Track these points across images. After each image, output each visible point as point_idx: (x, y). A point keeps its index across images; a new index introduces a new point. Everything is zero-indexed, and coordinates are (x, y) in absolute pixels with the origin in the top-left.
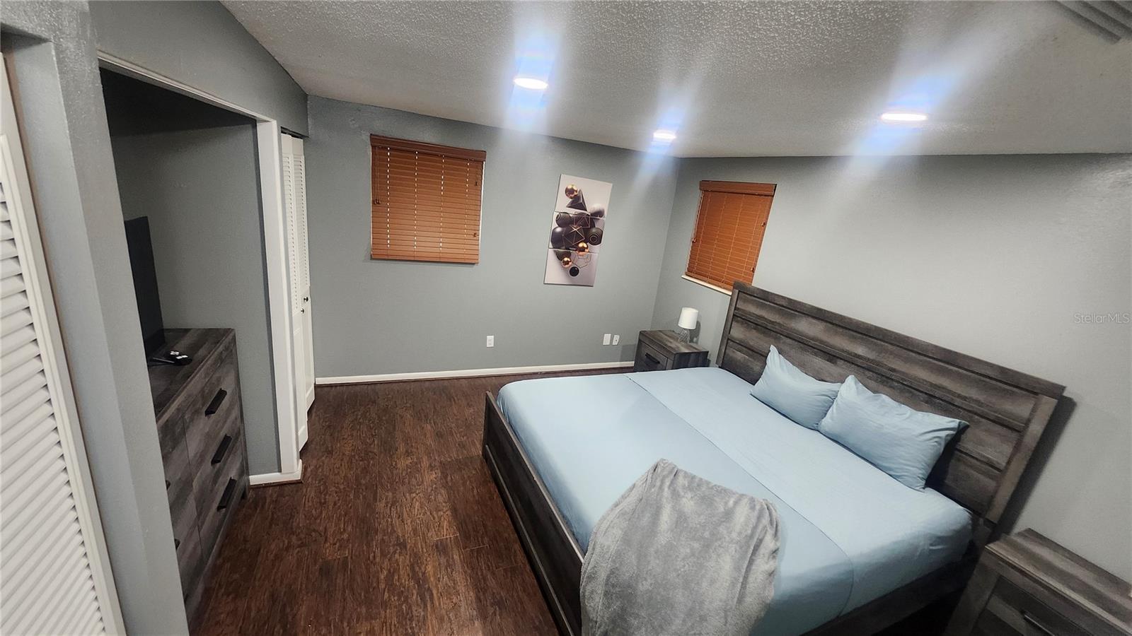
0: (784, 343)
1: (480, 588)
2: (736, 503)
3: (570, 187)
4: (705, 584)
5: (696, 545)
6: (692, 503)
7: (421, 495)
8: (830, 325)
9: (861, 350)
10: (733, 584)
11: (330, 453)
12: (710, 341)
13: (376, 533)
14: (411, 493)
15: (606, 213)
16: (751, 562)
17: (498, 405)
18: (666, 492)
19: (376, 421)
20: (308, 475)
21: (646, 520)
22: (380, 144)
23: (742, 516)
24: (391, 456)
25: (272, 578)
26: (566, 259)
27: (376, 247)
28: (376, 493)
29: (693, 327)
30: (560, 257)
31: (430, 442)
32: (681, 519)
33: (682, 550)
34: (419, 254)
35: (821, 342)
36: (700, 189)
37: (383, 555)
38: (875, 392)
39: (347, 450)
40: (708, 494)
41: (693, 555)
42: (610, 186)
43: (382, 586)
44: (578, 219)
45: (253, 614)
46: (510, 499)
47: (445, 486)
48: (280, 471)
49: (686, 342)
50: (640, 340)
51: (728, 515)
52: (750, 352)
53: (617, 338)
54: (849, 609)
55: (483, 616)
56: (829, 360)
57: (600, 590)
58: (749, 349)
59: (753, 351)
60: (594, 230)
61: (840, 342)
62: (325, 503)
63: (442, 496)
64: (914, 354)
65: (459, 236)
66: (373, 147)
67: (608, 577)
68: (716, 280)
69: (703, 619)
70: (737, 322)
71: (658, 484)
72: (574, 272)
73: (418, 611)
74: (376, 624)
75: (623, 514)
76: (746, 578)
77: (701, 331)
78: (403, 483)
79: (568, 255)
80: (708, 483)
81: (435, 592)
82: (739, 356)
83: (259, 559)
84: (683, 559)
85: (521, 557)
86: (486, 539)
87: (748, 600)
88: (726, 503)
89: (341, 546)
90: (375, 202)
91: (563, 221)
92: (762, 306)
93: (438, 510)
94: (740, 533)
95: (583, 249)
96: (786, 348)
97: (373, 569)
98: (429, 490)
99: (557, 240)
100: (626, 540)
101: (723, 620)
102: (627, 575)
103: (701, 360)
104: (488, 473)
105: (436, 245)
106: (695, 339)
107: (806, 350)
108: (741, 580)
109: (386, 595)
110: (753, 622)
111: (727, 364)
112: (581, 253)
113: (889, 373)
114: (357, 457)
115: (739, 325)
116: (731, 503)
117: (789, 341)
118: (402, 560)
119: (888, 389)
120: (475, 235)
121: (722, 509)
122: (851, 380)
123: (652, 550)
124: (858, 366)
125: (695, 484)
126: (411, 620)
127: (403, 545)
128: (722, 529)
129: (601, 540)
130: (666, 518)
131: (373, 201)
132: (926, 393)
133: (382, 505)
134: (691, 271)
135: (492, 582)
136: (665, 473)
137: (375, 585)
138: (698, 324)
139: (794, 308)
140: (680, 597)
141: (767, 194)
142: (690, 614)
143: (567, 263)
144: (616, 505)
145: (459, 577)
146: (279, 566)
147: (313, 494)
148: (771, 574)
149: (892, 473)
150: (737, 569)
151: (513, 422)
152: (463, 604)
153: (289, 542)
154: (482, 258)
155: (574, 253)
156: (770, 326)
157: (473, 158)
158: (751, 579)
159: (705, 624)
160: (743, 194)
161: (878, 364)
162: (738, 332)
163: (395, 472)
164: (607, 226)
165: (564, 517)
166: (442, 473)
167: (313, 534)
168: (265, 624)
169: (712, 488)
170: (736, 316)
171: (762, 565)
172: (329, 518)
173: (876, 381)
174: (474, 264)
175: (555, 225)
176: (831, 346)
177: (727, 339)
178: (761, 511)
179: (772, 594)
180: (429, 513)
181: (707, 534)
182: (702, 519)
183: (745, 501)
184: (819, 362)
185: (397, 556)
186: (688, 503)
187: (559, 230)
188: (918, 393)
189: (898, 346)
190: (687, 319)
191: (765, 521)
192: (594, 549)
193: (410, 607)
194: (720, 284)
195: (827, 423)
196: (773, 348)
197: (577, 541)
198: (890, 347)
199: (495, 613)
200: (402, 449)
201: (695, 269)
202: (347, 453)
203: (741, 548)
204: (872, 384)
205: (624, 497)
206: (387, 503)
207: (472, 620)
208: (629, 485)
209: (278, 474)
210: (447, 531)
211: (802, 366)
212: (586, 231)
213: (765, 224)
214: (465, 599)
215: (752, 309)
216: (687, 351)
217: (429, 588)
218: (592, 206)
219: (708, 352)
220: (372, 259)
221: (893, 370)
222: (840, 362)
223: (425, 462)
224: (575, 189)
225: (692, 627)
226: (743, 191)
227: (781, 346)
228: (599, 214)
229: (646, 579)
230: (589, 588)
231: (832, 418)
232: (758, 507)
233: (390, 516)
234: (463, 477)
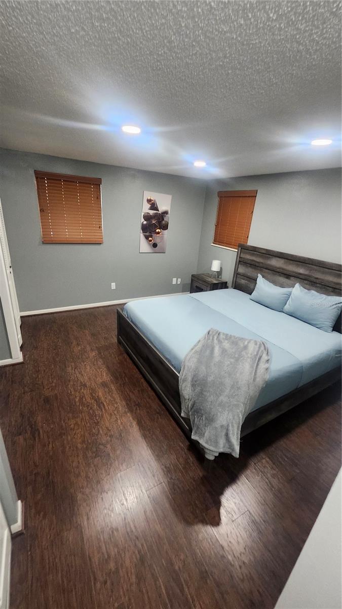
0: (265, 272)
1: (127, 399)
2: (248, 343)
3: (149, 198)
4: (238, 375)
5: (232, 360)
6: (228, 344)
7: (90, 363)
8: (286, 260)
9: (301, 271)
10: (251, 373)
11: (36, 348)
12: (228, 276)
13: (69, 381)
14: (84, 362)
15: (169, 212)
16: (258, 365)
17: (124, 314)
18: (216, 341)
19: (58, 331)
20: (27, 359)
21: (208, 352)
22: (40, 176)
23: (252, 348)
24: (70, 347)
25: (19, 407)
26: (150, 239)
27: (45, 236)
28: (65, 364)
29: (219, 270)
30: (147, 238)
31: (89, 338)
32: (224, 351)
33: (226, 363)
34: (70, 239)
35: (283, 269)
36: (218, 196)
37: (75, 391)
38: (308, 290)
39: (45, 345)
40: (234, 341)
41: (231, 364)
42: (171, 196)
43: (78, 404)
44: (155, 216)
45: (13, 423)
46: (136, 359)
47: (101, 357)
48: (11, 358)
49: (215, 278)
50: (192, 279)
51: (246, 347)
52: (248, 279)
53: (179, 280)
54: (301, 384)
55: (131, 411)
56: (287, 278)
57: (189, 385)
58: (248, 277)
59: (250, 278)
60: (164, 222)
61: (292, 268)
62: (39, 371)
63: (100, 362)
64: (327, 270)
65: (91, 228)
66: (37, 178)
67: (193, 379)
68: (228, 244)
69: (239, 388)
70: (241, 264)
71: (211, 338)
72: (155, 245)
73: (98, 412)
74: (79, 420)
75: (196, 352)
76: (256, 371)
77: (223, 272)
78: (79, 359)
79: (151, 236)
80: (234, 336)
81: (105, 404)
82: (243, 282)
83: (10, 399)
84: (227, 366)
85: (145, 384)
86: (126, 379)
87: (258, 379)
88: (244, 343)
89: (52, 389)
90: (42, 210)
91: (147, 217)
92: (253, 255)
93: (99, 368)
94: (251, 354)
95: (158, 233)
96: (265, 275)
97: (71, 397)
98: (93, 360)
99: (144, 228)
100: (200, 361)
101: (247, 388)
102: (202, 375)
103: (224, 285)
104: (122, 349)
105: (78, 234)
106: (220, 277)
107: (276, 274)
108: (254, 371)
109: (81, 408)
110: (260, 389)
111: (237, 286)
112: (158, 235)
113: (315, 280)
114: (51, 348)
115: (242, 266)
116: (246, 343)
117: (267, 271)
118: (86, 392)
119: (314, 288)
120: (100, 227)
121: (242, 345)
122: (297, 285)
123: (212, 364)
124: (301, 279)
125: (228, 337)
126: (96, 416)
127: (85, 385)
128: (243, 353)
129: (187, 364)
130: (217, 350)
131: (40, 210)
132: (332, 288)
133: (70, 368)
134: (215, 242)
135: (133, 397)
136: (214, 333)
137: (74, 404)
138: (221, 268)
139: (269, 254)
140: (228, 382)
141: (252, 196)
142: (232, 387)
143: (151, 241)
144: (192, 349)
145: (117, 396)
146: (21, 402)
147: (32, 368)
148: (267, 369)
149: (317, 326)
150: (252, 367)
151: (134, 320)
152: (120, 407)
153: (24, 391)
154: (105, 239)
155: (154, 235)
156: (257, 264)
157: (95, 183)
158: (258, 371)
159: (239, 390)
160: (240, 197)
161: (310, 276)
162: (242, 270)
163: (73, 353)
164: (170, 219)
165: (166, 359)
166: (98, 352)
167: (36, 385)
168: (20, 427)
169: (236, 338)
170: (241, 262)
171: (263, 366)
172: (43, 378)
173: (309, 285)
174: (101, 244)
175: (143, 220)
176: (288, 271)
177: (236, 274)
178: (260, 345)
179: (268, 377)
180: (95, 370)
181: (237, 356)
182: (234, 350)
183: (252, 342)
184: (282, 279)
185: (83, 390)
186: (226, 345)
187: (145, 222)
188: (328, 288)
189: (320, 266)
190: (215, 266)
191: (262, 348)
192: (184, 368)
193: (94, 411)
194: (231, 246)
195: (287, 307)
196: (260, 276)
197: (175, 368)
198: (315, 267)
199: (136, 409)
200: (75, 343)
201: (218, 240)
202: (45, 347)
203: (253, 359)
204: (307, 286)
205: (195, 346)
206: (72, 368)
207: (125, 413)
208: (197, 341)
209: (10, 359)
210: (106, 377)
211: (274, 283)
212: (160, 223)
213: (252, 212)
214: (121, 405)
215: (248, 257)
216: (217, 282)
217: (102, 402)
218: (162, 209)
219: (227, 282)
220: (43, 243)
221: (317, 278)
222: (292, 278)
223: (88, 348)
224: (152, 199)
225: (234, 392)
226: (241, 195)
227: (263, 274)
228: (166, 213)
229: (211, 376)
230: (184, 386)
231: (289, 305)
232: (258, 344)
233: (75, 373)
234: (109, 353)
